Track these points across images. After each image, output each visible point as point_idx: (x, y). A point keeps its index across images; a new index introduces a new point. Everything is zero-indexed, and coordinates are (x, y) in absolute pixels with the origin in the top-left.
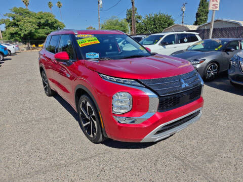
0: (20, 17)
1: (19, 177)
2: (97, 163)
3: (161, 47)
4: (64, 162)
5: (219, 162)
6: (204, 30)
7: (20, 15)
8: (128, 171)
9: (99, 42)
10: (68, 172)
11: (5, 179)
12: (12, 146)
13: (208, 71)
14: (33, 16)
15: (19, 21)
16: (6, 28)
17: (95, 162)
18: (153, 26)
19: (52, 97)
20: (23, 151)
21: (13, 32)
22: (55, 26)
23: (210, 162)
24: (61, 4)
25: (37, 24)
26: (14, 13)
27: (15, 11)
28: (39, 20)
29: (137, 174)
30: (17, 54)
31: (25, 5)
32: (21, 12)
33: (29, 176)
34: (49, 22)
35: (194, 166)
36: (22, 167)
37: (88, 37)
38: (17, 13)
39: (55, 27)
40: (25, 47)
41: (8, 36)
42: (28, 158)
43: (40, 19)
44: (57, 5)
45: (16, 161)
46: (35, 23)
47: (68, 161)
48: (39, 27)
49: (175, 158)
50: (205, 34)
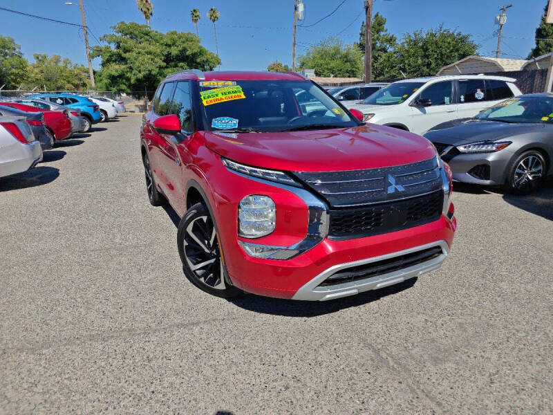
0: (131, 43)
1: (60, 341)
2: (204, 336)
3: (416, 110)
4: (145, 325)
5: (457, 364)
6: (535, 71)
7: (131, 38)
8: (257, 356)
9: (244, 97)
10: (147, 344)
11: (37, 342)
12: (64, 289)
13: (518, 170)
14: (157, 41)
15: (128, 51)
16: (103, 65)
17: (201, 333)
18: (420, 61)
19: (161, 208)
20: (79, 300)
21: (116, 74)
22: (198, 60)
23: (436, 361)
24: (218, 14)
25: (163, 58)
26: (120, 34)
27: (122, 32)
28: (168, 49)
29: (273, 363)
30: (120, 119)
31: (144, 16)
32: (132, 33)
33: (78, 342)
34: (187, 53)
35: (396, 363)
36: (71, 326)
37: (224, 86)
38: (126, 34)
39: (199, 64)
40: (136, 106)
41: (106, 81)
42: (83, 313)
43: (170, 46)
44: (208, 15)
45: (63, 315)
46: (158, 55)
47: (153, 325)
48: (167, 64)
49: (362, 345)
50: (537, 81)
